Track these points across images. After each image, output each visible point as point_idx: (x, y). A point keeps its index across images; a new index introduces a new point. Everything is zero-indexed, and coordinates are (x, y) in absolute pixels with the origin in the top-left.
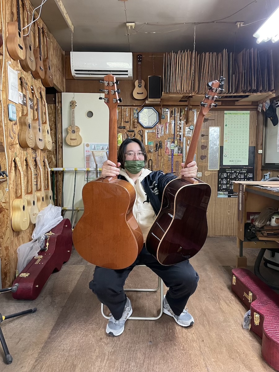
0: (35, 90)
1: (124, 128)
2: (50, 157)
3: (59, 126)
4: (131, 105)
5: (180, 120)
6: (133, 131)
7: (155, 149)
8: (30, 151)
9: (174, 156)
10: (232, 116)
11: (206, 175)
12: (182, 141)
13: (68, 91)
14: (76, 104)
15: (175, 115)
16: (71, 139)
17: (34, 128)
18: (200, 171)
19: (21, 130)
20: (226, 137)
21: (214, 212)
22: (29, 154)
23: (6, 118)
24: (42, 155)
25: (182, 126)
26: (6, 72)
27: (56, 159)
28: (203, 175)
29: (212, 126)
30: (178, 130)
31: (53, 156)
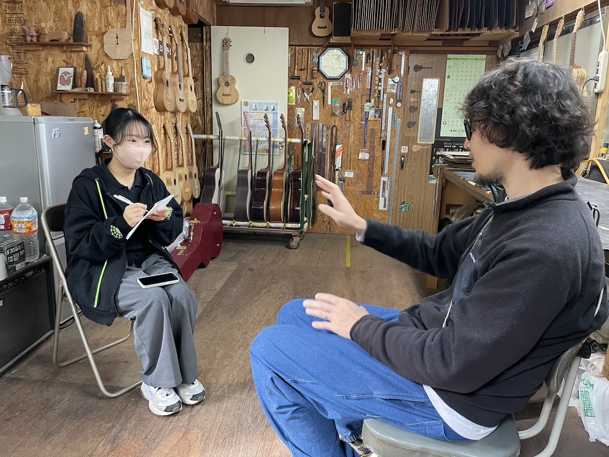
0: (174, 32)
1: (298, 78)
2: (196, 120)
3: (207, 74)
4: (309, 44)
5: (381, 68)
6: (311, 84)
7: (342, 111)
8: (168, 115)
9: (368, 122)
10: (459, 63)
11: (414, 150)
12: (381, 100)
13: (220, 23)
14: (231, 44)
15: (373, 60)
16: (223, 95)
17: (174, 84)
18: (405, 144)
19: (157, 89)
20: (448, 95)
21: (422, 204)
22: (167, 119)
23: (139, 76)
24: (184, 119)
25: (382, 76)
26: (137, 15)
27: (203, 123)
28: (410, 150)
29: (427, 77)
30: (377, 83)
31: (199, 118)
